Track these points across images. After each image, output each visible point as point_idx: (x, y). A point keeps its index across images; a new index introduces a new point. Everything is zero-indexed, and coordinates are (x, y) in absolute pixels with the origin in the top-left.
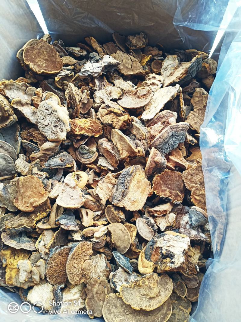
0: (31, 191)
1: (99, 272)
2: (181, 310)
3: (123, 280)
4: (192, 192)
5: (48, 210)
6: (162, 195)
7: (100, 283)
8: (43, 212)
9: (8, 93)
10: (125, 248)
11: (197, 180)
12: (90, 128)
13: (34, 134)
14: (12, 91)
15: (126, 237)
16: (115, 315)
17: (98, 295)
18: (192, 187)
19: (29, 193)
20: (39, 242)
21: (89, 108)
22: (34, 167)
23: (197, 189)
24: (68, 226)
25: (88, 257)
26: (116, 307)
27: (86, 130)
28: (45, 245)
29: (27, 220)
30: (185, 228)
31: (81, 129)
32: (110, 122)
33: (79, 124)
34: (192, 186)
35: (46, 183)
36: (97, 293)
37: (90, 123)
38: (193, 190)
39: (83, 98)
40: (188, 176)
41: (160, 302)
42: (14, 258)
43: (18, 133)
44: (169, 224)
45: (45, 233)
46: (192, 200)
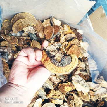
0: (75, 52)
1: (40, 33)
2: (6, 26)
4: (8, 68)
5: (66, 49)
7: (39, 29)
8: (68, 48)
9: (104, 90)
11: (6, 75)
12: (64, 87)
13: (85, 77)
14: (103, 91)
15: (34, 44)
16: (32, 18)
20: (64, 38)
22: (78, 63)
23: (6, 69)
24: (57, 43)
26: (32, 21)
27: (66, 86)
28: (62, 38)
30: (10, 52)
32: (57, 91)
33: (70, 87)
34: (9, 71)
36: (39, 26)
37: (65, 89)
39: (73, 101)
41: (17, 22)
42: (70, 32)
44: (17, 54)
45: (64, 41)
46: (8, 65)
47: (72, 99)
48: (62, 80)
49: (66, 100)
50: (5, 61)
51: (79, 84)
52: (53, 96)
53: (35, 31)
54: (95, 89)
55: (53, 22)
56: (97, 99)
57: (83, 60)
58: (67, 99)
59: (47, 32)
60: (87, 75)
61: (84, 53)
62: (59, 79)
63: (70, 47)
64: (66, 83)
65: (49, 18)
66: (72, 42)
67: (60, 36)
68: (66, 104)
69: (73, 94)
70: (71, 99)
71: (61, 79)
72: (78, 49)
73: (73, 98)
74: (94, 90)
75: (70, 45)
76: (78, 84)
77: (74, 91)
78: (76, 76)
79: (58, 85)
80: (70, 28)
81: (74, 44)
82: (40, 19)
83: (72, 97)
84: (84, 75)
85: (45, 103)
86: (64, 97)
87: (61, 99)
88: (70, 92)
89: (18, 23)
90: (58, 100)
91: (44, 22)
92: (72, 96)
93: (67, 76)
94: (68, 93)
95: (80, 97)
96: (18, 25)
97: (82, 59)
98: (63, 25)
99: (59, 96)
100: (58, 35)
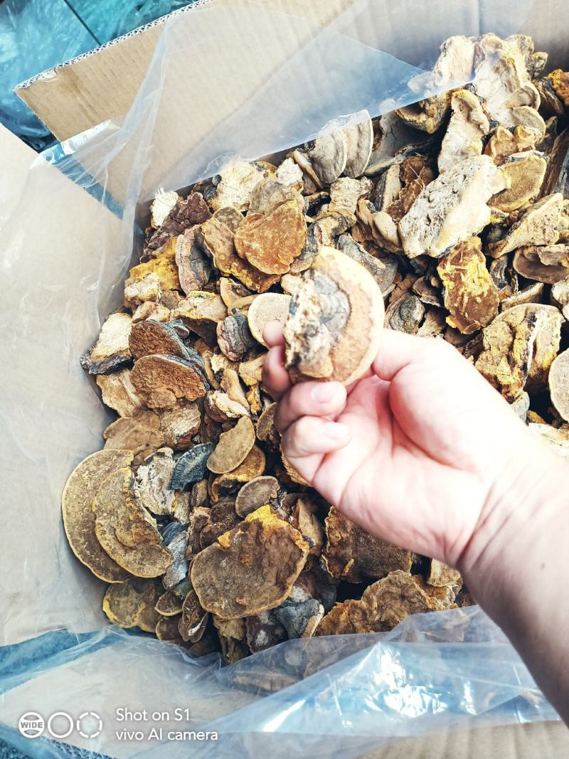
0: (273, 236)
1: (171, 426)
2: (136, 608)
3: (160, 476)
4: (356, 602)
5: (258, 287)
6: (330, 522)
7: (152, 433)
8: (251, 278)
10: (214, 465)
11: (393, 613)
12: (466, 299)
13: (414, 183)
15: (231, 460)
16: (94, 472)
17: (134, 436)
18: (369, 602)
19: (268, 234)
20: (200, 296)
21: (540, 279)
22: (335, 219)
23: (364, 613)
24: (224, 335)
25: (180, 394)
26: (109, 471)
27: (458, 290)
28: (196, 307)
29: (225, 255)
31: (457, 279)
32: (487, 342)
33: (466, 268)
34: (372, 600)
35: (305, 258)
36: (136, 431)
37: (479, 293)
38: (363, 603)
39: (547, 249)
40: (398, 586)
41: (114, 552)
42: (168, 265)
43: (409, 148)
45: (217, 300)
46: (340, 605)
47: (536, 256)
48: (428, 308)
49: (536, 289)
50: (318, 619)
51: (449, 215)
52: (511, 362)
53: (162, 455)
54: (478, 126)
55: (113, 356)
56: (535, 112)
57: (319, 190)
58: (534, 282)
59: (165, 393)
60: (402, 170)
61: (278, 185)
62: (421, 325)
63: (245, 263)
64: (441, 287)
65: (94, 377)
66: (220, 252)
67: (186, 320)
68: (558, 292)
69: (508, 249)
70: (535, 262)
71: (419, 318)
72: (257, 218)
73: (526, 252)
74: (486, 127)
75: (235, 264)
76: (452, 220)
77: (491, 245)
78: (404, 235)
79: (456, 331)
80: (145, 265)
81: (230, 243)
82: (97, 429)
83: (522, 255)
84: (403, 184)
85: (551, 405)
86: (523, 302)
87: (532, 320)
88: (494, 264)
89: (118, 546)
90: (536, 332)
91: (115, 407)
92: (517, 255)
93: (407, 282)
94: (500, 276)
95: (522, 213)
96: (127, 549)
97: (315, 196)
98: (126, 304)
99: (513, 332)
100: (180, 330)
